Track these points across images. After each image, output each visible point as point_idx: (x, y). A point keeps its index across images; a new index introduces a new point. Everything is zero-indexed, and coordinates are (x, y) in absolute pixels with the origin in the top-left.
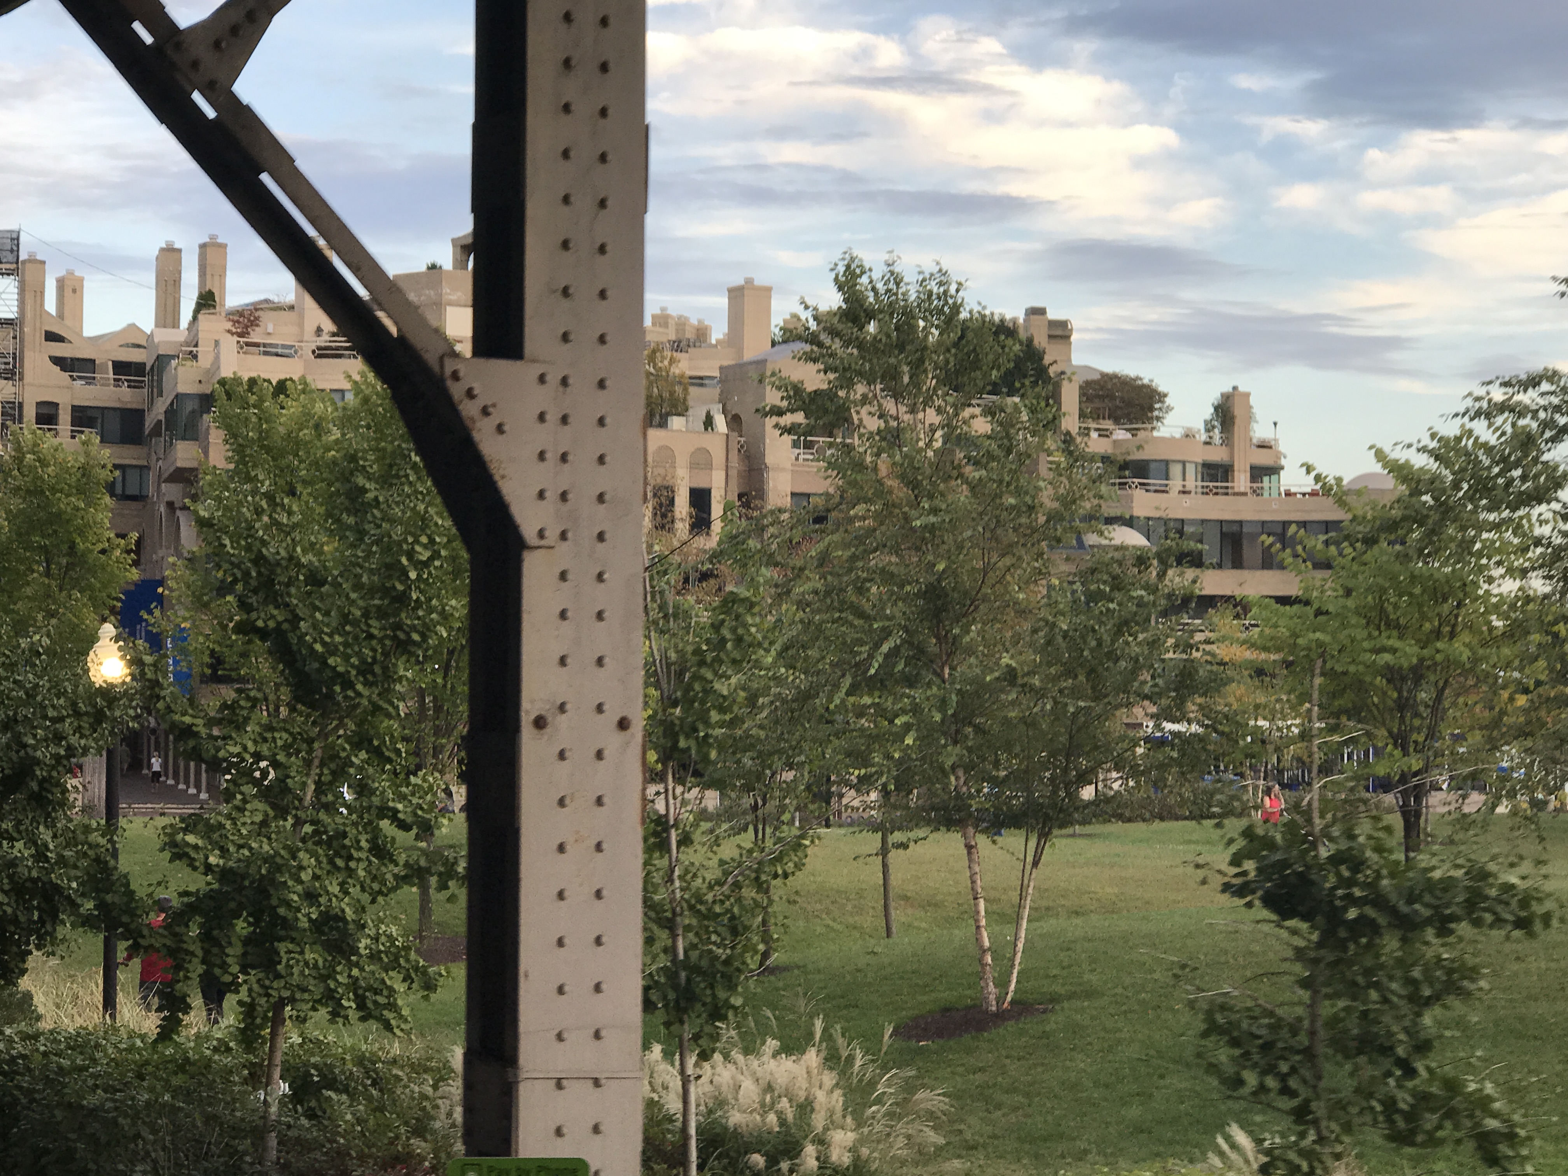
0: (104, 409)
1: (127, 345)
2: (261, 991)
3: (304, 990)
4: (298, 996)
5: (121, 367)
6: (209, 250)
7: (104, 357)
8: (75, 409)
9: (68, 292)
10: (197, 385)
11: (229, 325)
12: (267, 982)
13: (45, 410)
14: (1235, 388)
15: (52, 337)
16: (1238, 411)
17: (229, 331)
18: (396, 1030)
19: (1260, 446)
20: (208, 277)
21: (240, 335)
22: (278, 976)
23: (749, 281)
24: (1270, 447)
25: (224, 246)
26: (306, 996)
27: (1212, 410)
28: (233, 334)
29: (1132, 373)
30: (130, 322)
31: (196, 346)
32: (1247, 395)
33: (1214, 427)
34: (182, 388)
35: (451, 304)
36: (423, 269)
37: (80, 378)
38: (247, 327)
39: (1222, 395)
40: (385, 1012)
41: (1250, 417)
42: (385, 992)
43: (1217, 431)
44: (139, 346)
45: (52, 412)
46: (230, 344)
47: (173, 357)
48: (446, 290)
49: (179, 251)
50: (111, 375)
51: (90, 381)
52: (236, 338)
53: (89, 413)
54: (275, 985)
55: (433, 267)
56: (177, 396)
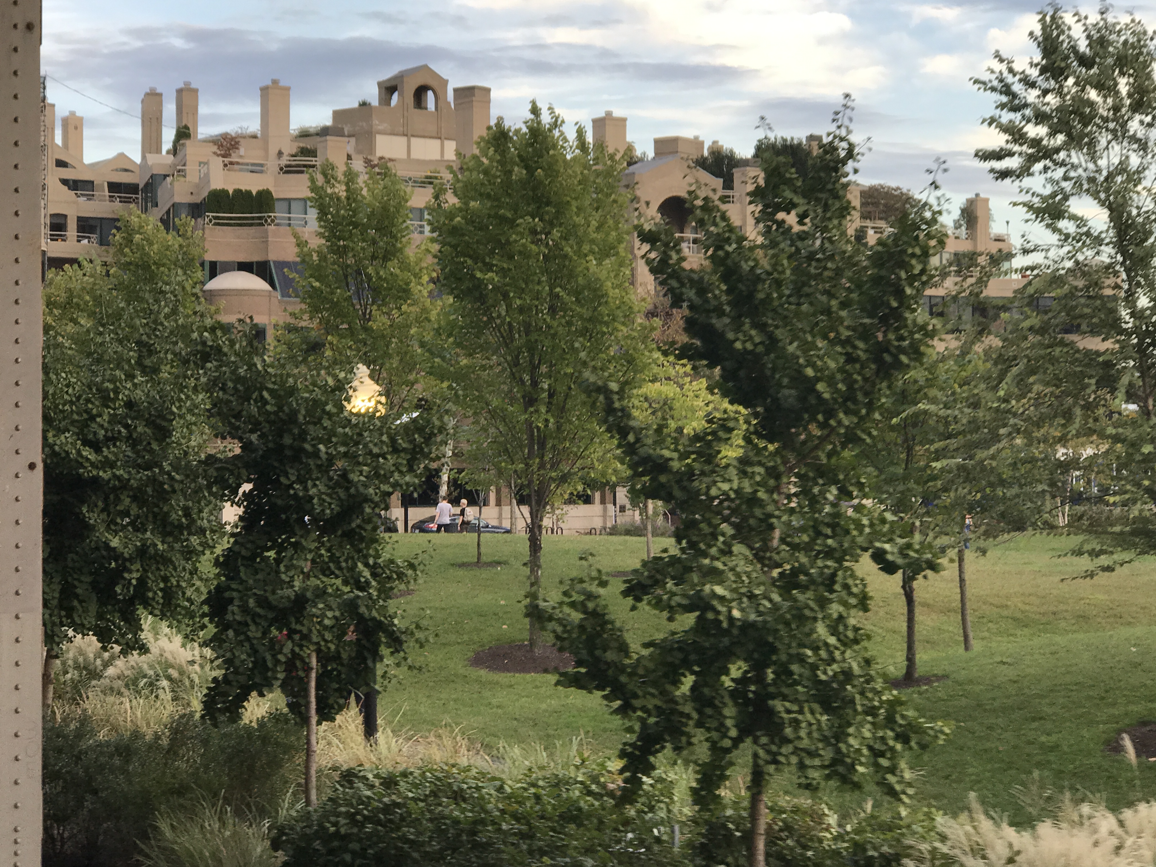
0: (101, 219)
1: (117, 170)
2: (768, 758)
3: (812, 754)
4: (808, 762)
5: (114, 187)
6: (184, 93)
7: (102, 179)
8: (80, 219)
9: (71, 129)
10: (189, 196)
11: (215, 149)
12: (774, 748)
13: (56, 221)
14: (977, 195)
15: (61, 164)
16: (980, 213)
17: (215, 153)
18: (903, 797)
19: (996, 240)
20: (184, 114)
21: (224, 156)
22: (787, 741)
23: (609, 114)
24: (1004, 241)
25: (196, 91)
26: (817, 762)
27: (959, 212)
28: (218, 155)
29: (893, 184)
30: (120, 151)
31: (184, 165)
32: (987, 200)
33: (961, 226)
34: (177, 199)
35: (380, 133)
36: (356, 105)
37: (82, 195)
38: (229, 149)
39: (967, 200)
40: (889, 776)
41: (989, 217)
42: (888, 755)
43: (963, 228)
44: (126, 170)
45: (63, 222)
46: (217, 163)
47: (166, 176)
48: (376, 122)
49: (160, 95)
50: (107, 193)
51: (90, 197)
52: (221, 159)
53: (92, 223)
54: (784, 750)
55: (364, 104)
56: (173, 205)
